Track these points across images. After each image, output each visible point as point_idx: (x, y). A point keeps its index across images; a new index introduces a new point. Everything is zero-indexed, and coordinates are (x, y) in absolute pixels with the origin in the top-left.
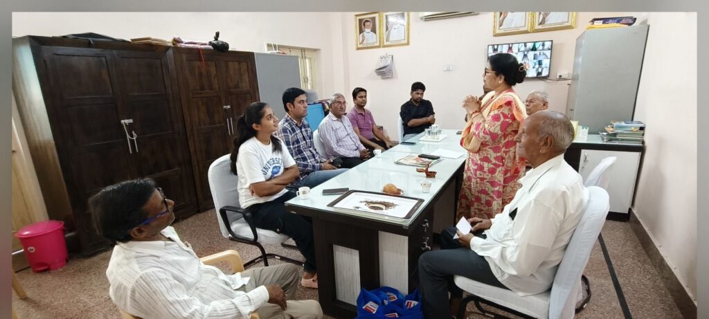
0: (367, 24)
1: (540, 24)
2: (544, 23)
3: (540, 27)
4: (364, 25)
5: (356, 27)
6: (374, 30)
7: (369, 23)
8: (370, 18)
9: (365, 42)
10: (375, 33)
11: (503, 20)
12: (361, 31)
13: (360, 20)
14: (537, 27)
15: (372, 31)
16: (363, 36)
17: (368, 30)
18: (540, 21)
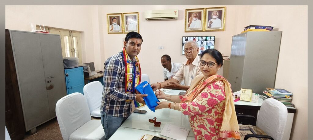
0: (114, 19)
1: (208, 27)
2: (210, 27)
3: (208, 29)
4: (113, 20)
5: (108, 21)
7: (115, 19)
9: (113, 30)
10: (119, 25)
11: (190, 24)
12: (111, 24)
13: (110, 17)
14: (207, 29)
15: (117, 24)
16: (112, 26)
17: (115, 24)
18: (208, 26)
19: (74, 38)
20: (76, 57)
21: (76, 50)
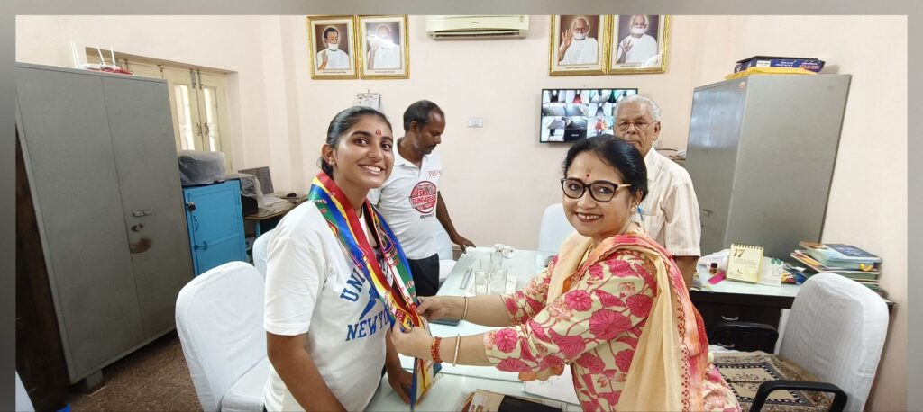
0: (331, 34)
1: (619, 62)
2: (624, 62)
3: (619, 67)
4: (326, 37)
5: (311, 40)
6: (344, 47)
7: (334, 34)
8: (336, 25)
9: (328, 66)
10: (347, 52)
11: (564, 53)
12: (320, 47)
13: (318, 28)
15: (341, 48)
17: (333, 46)
18: (619, 58)
19: (207, 92)
20: (213, 149)
21: (212, 127)
